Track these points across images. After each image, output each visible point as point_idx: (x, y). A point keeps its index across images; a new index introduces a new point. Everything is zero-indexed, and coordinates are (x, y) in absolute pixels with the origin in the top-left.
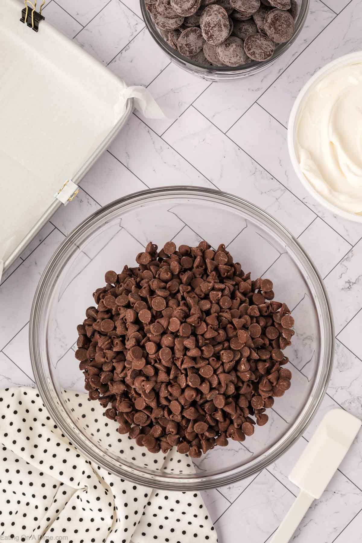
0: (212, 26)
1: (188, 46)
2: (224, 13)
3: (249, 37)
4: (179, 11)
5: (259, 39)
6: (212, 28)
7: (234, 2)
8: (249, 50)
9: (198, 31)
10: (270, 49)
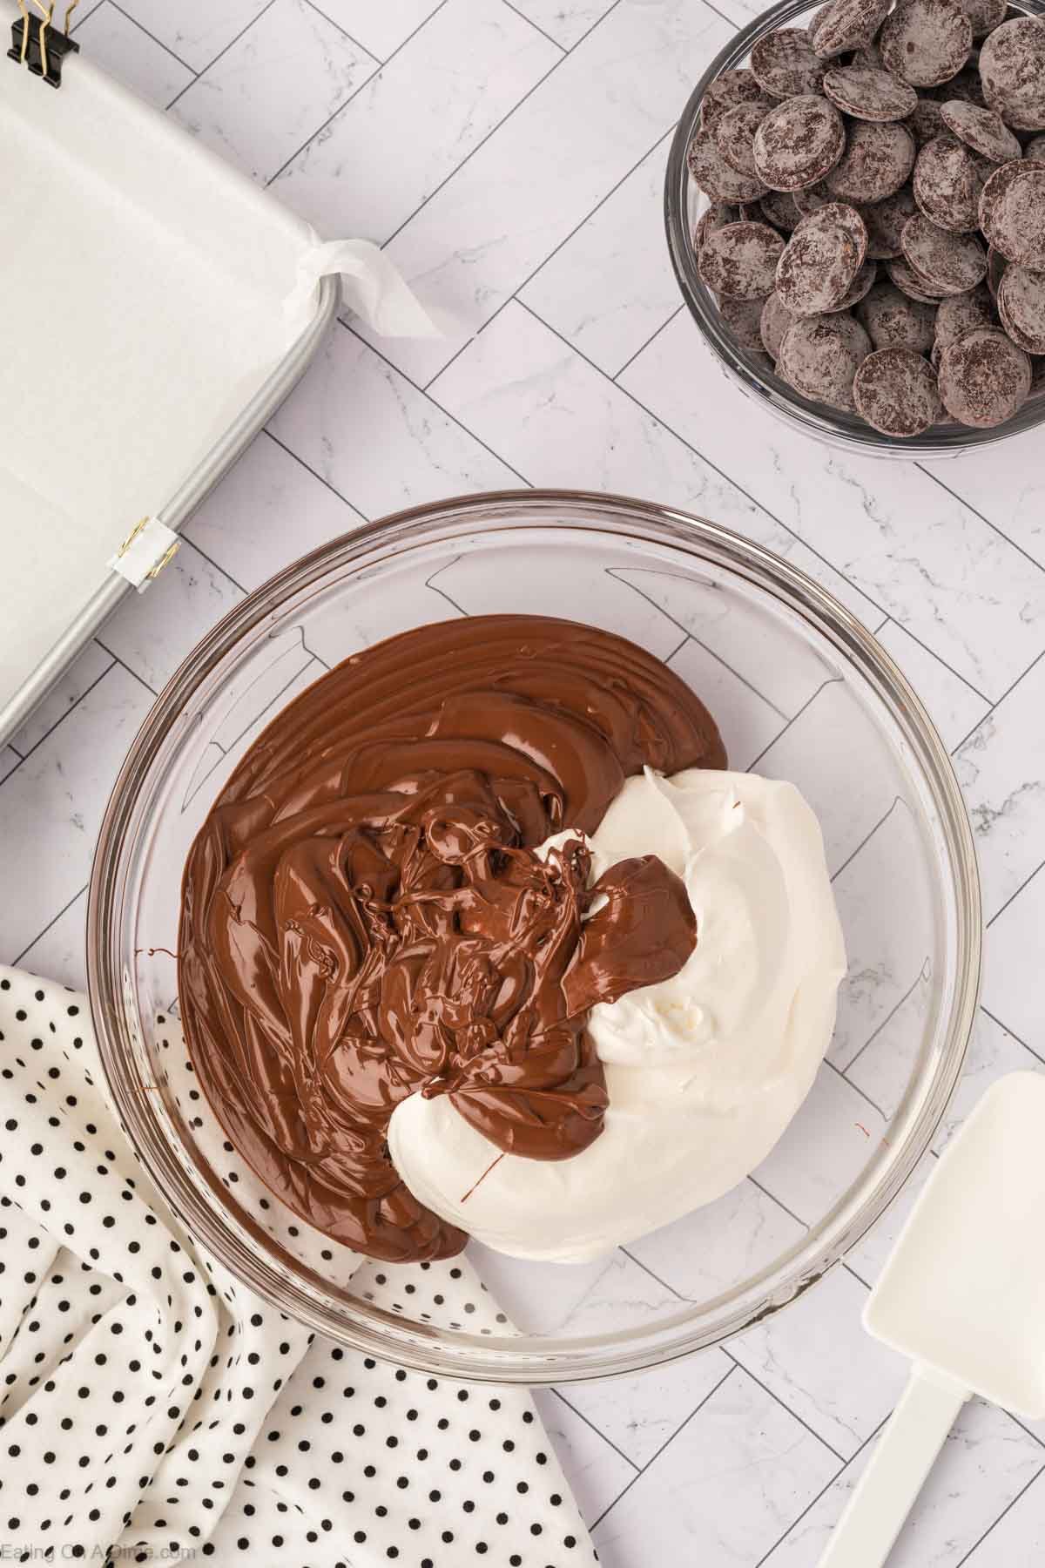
0: (806, 258)
1: (728, 267)
2: (859, 249)
3: (892, 350)
4: (761, 161)
5: (912, 373)
6: (803, 264)
7: (912, 238)
8: (868, 380)
9: (777, 246)
10: (921, 415)
